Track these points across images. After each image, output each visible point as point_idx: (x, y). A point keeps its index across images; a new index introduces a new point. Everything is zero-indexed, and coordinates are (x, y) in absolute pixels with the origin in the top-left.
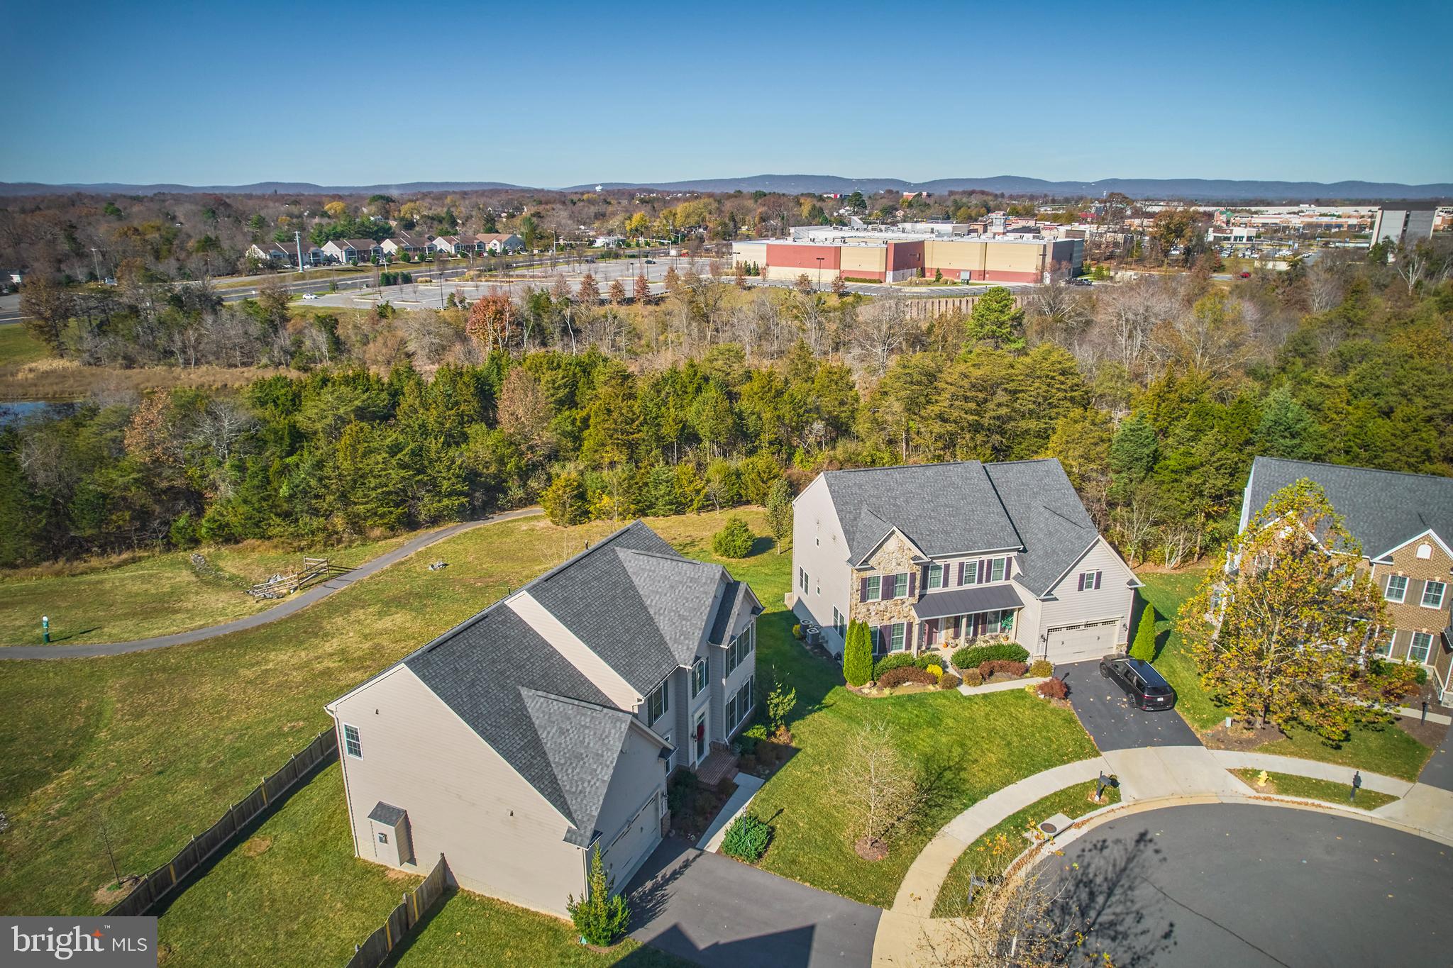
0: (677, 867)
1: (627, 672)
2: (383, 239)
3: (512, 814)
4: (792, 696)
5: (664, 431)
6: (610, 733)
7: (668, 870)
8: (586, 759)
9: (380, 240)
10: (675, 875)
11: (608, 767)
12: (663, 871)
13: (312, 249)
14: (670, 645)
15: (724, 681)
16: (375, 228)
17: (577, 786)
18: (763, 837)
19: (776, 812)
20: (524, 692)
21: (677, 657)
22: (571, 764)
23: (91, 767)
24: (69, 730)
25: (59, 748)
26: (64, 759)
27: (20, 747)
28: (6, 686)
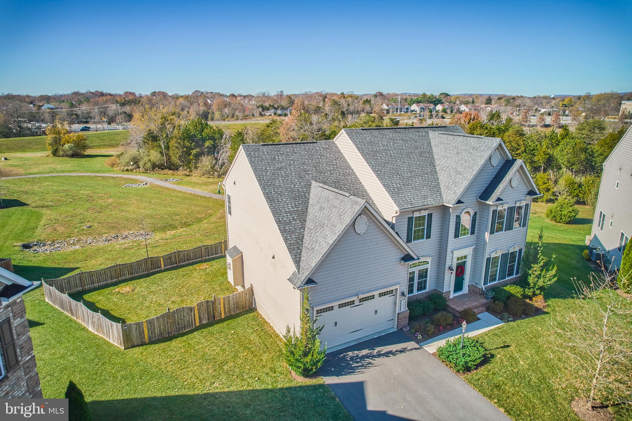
0: (394, 350)
1: (394, 192)
2: (437, 104)
3: (273, 257)
4: (553, 272)
5: (536, 159)
6: (347, 211)
7: (385, 349)
8: (326, 228)
9: (436, 105)
10: (387, 354)
11: (335, 234)
12: (382, 348)
13: (406, 106)
14: (442, 190)
15: (487, 235)
16: (435, 100)
17: (312, 244)
18: (478, 356)
19: (502, 345)
20: (314, 183)
21: (444, 198)
22: (316, 230)
23: (191, 229)
24: (197, 217)
25: (188, 221)
26: (186, 225)
27: (178, 217)
28: (195, 202)
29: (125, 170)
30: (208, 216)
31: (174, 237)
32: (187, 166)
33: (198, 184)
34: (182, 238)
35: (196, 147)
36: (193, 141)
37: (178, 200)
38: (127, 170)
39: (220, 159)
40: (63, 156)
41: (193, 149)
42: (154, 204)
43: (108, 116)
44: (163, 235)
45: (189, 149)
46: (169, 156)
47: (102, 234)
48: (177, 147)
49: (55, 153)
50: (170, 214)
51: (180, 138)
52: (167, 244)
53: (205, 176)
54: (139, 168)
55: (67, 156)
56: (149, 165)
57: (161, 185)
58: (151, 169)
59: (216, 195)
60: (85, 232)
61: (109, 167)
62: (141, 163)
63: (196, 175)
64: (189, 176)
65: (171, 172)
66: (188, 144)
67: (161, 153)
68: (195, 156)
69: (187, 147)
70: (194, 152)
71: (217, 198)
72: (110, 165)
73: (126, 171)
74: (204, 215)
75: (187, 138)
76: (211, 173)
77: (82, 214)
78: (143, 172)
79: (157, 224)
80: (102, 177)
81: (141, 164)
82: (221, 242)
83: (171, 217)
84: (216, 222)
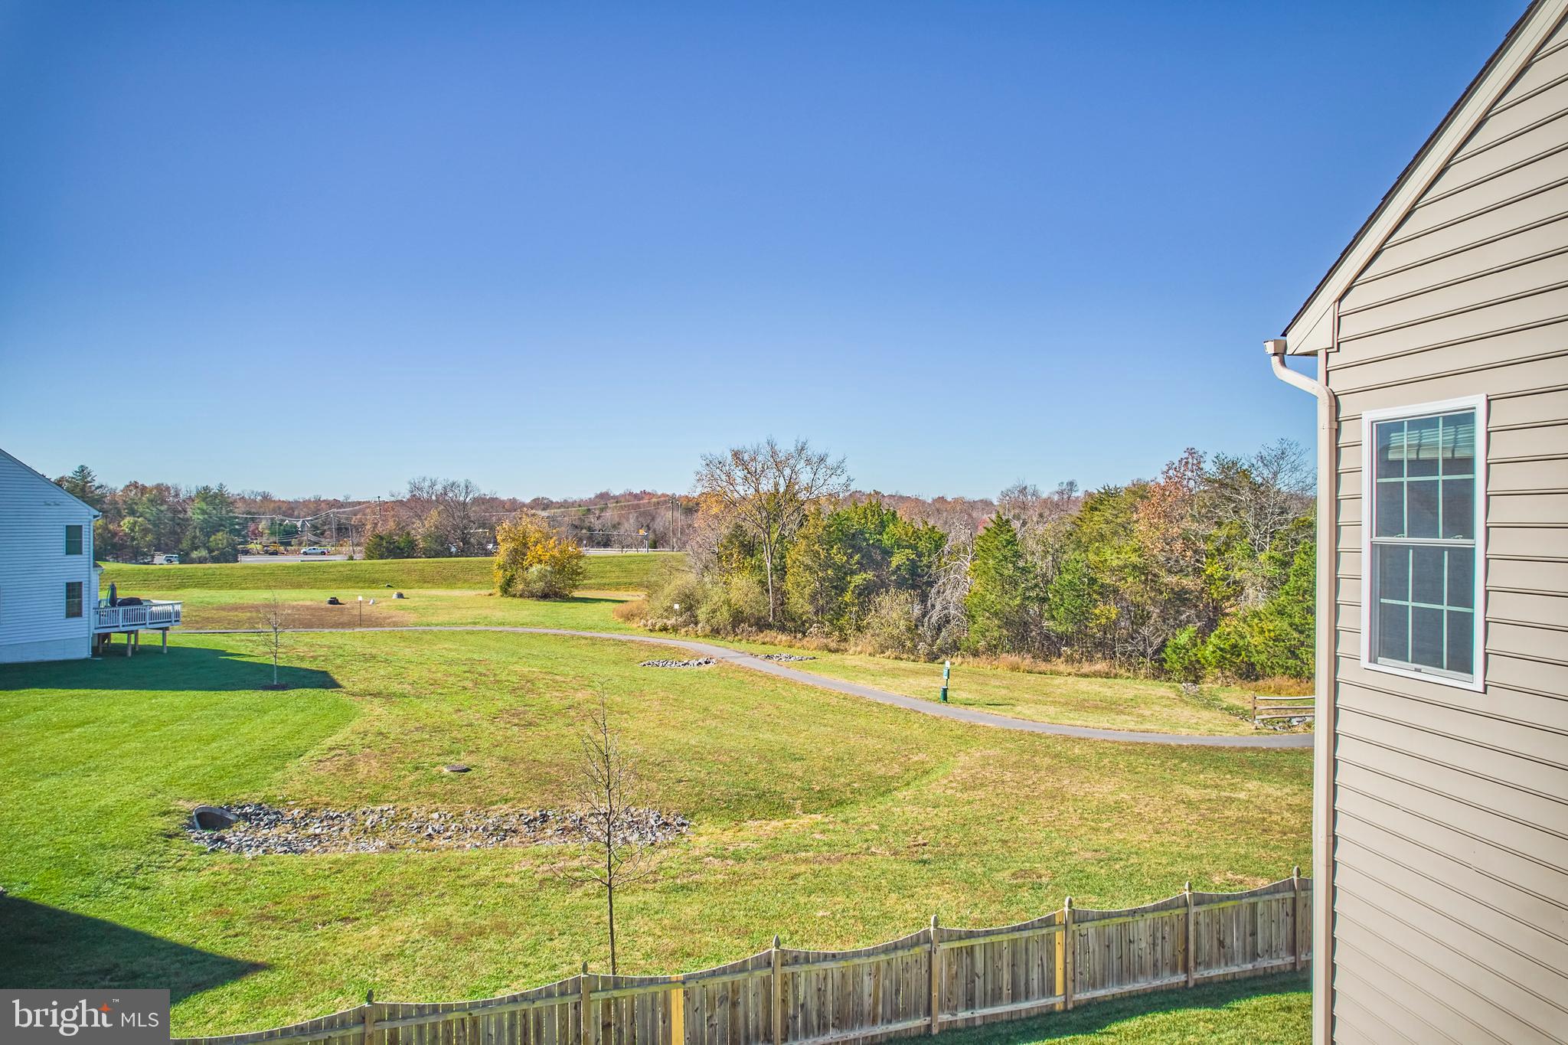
23: (846, 821)
24: (869, 774)
25: (835, 785)
26: (826, 800)
27: (797, 768)
28: (862, 722)
29: (657, 628)
30: (912, 773)
31: (773, 852)
32: (832, 623)
33: (866, 671)
34: (806, 861)
35: (863, 568)
36: (857, 549)
37: (802, 710)
38: (664, 629)
39: (933, 606)
40: (521, 596)
41: (853, 573)
42: (716, 717)
43: (654, 531)
44: (728, 836)
45: (843, 574)
46: (784, 594)
47: (492, 803)
48: (808, 568)
49: (507, 588)
50: (769, 755)
51: (820, 541)
52: (735, 880)
53: (887, 653)
54: (696, 624)
55: (532, 595)
56: (723, 616)
57: (751, 666)
58: (729, 628)
59: (936, 705)
60: (437, 788)
61: (620, 620)
62: (704, 609)
63: (859, 649)
64: (836, 651)
65: (783, 638)
66: (840, 558)
67: (762, 583)
68: (860, 594)
69: (838, 568)
70: (858, 579)
71: (938, 715)
72: (621, 617)
73: (661, 630)
74: (896, 769)
75: (840, 540)
76: (908, 644)
77: (470, 725)
78: (705, 636)
79: (712, 787)
80: (591, 639)
81: (702, 613)
82: (1048, 922)
83: (770, 762)
84: (951, 803)
